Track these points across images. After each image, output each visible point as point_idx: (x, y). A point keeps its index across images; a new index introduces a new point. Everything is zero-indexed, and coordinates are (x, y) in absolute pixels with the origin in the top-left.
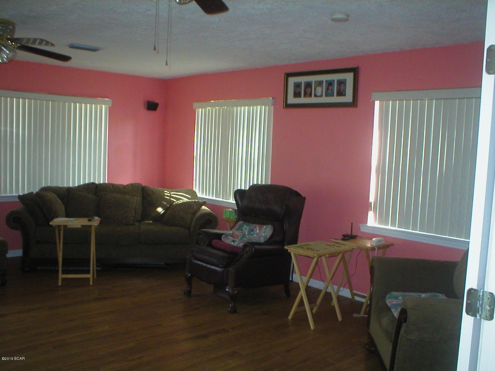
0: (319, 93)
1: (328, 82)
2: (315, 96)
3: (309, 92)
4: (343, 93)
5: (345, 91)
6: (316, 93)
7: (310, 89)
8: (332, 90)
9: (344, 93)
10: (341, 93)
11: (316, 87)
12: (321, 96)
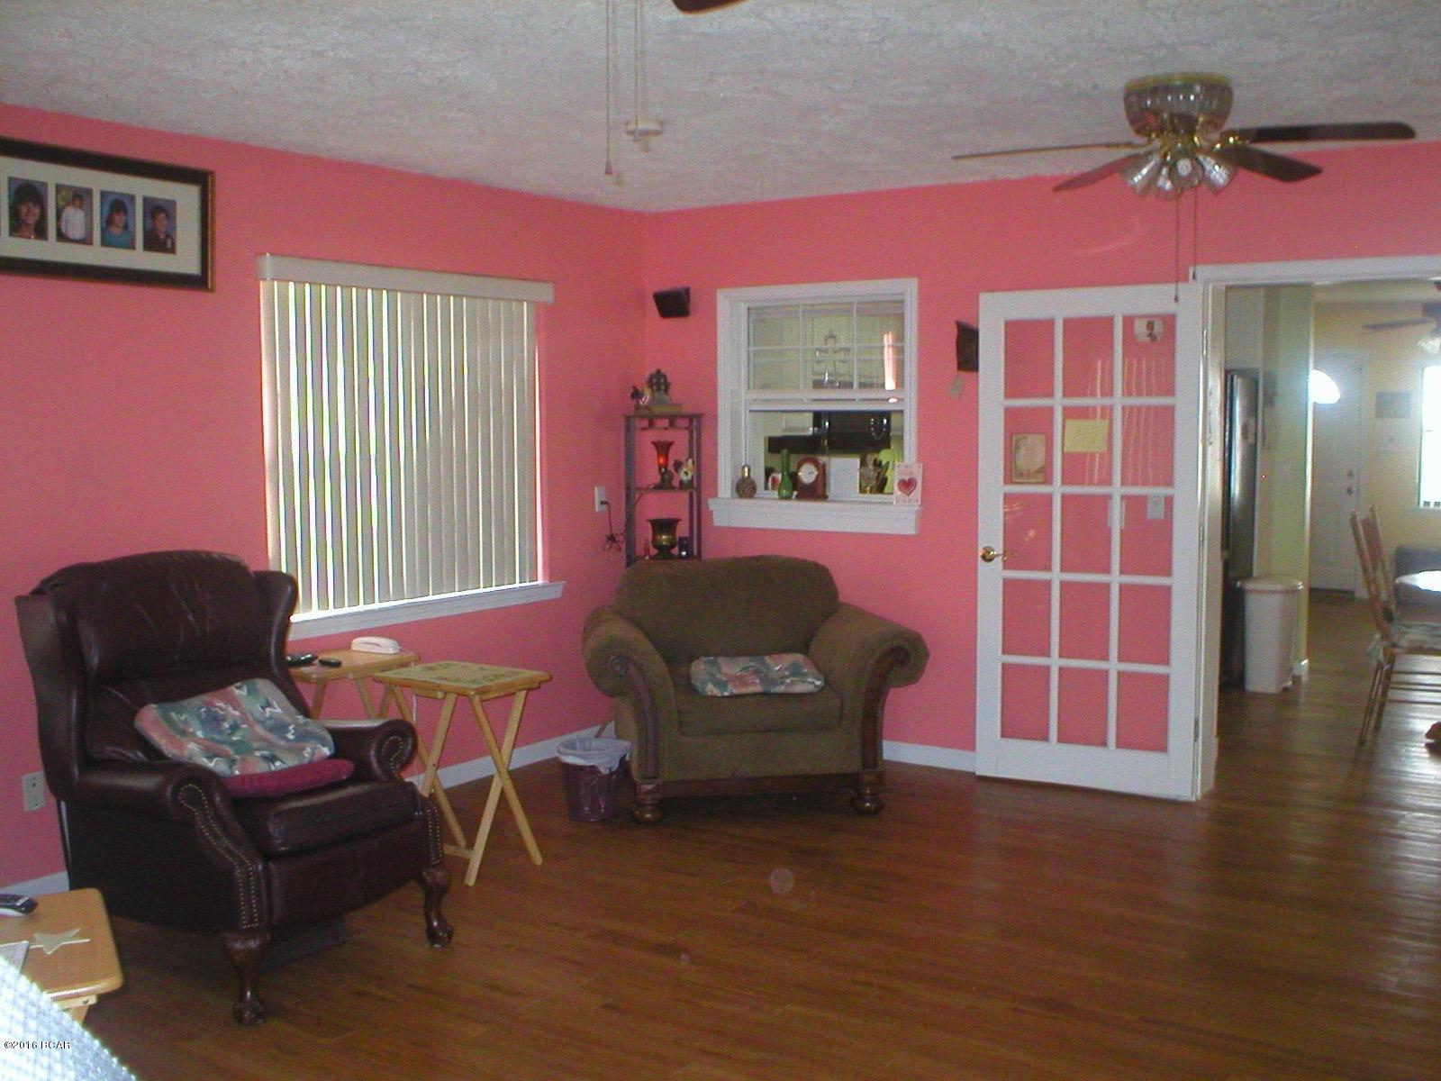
0: (76, 231)
1: (111, 198)
2: (62, 236)
3: (32, 220)
4: (165, 243)
5: (170, 236)
6: (63, 228)
7: (37, 211)
8: (126, 227)
9: (169, 245)
10: (159, 241)
11: (63, 208)
12: (86, 241)
